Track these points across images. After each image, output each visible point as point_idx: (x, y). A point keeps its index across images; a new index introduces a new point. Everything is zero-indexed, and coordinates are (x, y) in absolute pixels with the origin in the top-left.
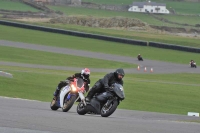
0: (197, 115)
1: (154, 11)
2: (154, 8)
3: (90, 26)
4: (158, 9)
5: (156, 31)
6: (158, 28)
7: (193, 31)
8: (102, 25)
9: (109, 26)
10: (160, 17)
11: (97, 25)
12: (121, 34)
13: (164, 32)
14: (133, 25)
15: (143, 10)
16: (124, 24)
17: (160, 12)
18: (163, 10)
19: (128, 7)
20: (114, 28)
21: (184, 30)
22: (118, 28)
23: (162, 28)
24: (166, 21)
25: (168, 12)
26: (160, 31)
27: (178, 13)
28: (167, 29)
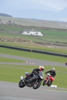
0: (56, 86)
1: (35, 35)
2: (35, 33)
3: (2, 41)
4: (37, 34)
5: (36, 44)
6: (37, 43)
7: (54, 45)
8: (8, 41)
9: (12, 41)
10: (38, 37)
11: (6, 41)
12: (18, 45)
13: (40, 45)
14: (24, 41)
15: (30, 34)
16: (20, 40)
17: (38, 35)
18: (40, 34)
19: (22, 32)
20: (15, 42)
21: (50, 44)
22: (17, 43)
23: (39, 43)
24: (41, 40)
25: (42, 35)
26: (38, 44)
27: (47, 36)
28: (41, 43)
